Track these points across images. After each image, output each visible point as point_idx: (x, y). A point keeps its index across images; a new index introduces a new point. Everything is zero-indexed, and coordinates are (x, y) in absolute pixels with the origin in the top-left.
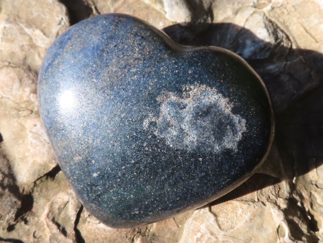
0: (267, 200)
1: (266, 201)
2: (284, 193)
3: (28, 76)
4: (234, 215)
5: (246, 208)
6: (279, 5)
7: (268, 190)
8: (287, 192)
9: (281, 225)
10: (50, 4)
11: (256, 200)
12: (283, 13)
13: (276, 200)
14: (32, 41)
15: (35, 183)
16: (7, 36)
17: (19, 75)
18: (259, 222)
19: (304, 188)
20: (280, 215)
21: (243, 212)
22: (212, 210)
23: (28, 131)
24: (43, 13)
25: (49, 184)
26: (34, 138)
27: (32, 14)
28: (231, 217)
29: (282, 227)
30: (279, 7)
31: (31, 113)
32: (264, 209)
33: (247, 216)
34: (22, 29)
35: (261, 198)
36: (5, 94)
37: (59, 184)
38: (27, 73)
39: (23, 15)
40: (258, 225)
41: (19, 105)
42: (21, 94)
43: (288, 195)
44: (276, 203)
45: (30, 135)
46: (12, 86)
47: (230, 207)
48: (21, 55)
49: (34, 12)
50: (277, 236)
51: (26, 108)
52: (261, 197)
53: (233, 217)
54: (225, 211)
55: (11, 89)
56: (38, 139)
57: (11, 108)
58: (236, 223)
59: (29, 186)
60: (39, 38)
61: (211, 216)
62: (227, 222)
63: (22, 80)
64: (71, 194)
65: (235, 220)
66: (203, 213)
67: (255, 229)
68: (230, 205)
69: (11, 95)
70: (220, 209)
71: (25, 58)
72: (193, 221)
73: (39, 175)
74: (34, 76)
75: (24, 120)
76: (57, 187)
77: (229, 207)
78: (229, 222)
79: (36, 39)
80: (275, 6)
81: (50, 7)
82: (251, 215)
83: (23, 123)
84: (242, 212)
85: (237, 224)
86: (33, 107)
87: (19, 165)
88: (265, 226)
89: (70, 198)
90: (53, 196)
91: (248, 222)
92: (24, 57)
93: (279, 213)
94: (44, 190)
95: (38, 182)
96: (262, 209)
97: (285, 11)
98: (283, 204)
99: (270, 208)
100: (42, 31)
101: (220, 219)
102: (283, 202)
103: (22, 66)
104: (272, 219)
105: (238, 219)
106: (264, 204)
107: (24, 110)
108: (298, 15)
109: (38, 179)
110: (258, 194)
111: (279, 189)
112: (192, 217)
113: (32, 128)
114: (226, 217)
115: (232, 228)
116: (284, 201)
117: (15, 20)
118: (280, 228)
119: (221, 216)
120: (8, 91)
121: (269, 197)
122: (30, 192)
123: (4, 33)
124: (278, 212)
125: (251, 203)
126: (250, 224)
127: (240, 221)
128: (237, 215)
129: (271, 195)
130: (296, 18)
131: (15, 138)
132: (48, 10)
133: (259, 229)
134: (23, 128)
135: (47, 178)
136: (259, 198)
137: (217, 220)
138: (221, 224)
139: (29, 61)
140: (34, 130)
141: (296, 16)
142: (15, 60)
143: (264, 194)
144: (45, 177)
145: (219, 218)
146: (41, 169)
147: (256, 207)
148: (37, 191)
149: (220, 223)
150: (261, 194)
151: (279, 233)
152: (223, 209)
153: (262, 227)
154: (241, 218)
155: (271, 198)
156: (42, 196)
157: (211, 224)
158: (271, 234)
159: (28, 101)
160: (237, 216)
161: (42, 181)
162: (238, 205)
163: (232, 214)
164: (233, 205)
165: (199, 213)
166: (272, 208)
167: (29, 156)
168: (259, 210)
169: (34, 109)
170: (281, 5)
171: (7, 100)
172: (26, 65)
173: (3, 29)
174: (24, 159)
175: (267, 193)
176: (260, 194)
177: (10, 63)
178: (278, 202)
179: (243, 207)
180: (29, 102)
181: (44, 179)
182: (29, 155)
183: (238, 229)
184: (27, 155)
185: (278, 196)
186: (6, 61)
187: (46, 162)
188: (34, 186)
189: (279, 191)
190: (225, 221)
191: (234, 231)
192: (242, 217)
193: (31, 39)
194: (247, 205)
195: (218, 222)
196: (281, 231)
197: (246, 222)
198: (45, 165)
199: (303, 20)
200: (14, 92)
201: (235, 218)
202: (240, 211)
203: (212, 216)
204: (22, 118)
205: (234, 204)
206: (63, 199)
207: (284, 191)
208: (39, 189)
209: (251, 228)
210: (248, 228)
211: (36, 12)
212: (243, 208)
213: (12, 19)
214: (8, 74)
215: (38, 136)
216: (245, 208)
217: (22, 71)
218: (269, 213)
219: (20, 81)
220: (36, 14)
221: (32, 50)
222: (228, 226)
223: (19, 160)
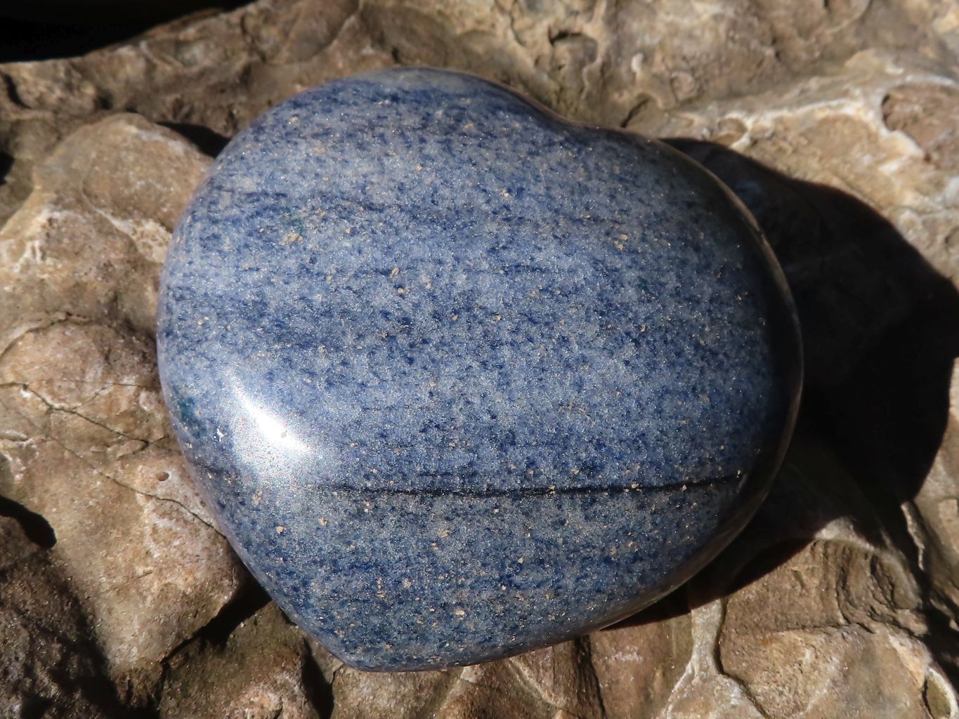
0: (871, 616)
1: (869, 619)
2: (906, 596)
3: (129, 344)
4: (794, 670)
5: (821, 642)
6: (767, 134)
7: (865, 592)
8: (915, 594)
9: (932, 679)
10: (178, 158)
11: (842, 621)
12: (781, 150)
13: (894, 614)
14: (136, 250)
15: (165, 663)
16: (60, 241)
17: (99, 341)
18: (867, 679)
19: (950, 583)
20: (919, 651)
21: (817, 657)
22: (726, 669)
23: (140, 498)
24: (161, 179)
25: (209, 666)
26: (163, 515)
27: (128, 184)
28: (786, 678)
29: (935, 687)
30: (769, 139)
31: (143, 449)
32: (871, 641)
33: (832, 667)
34: (103, 221)
35: (852, 615)
36: (60, 400)
37: (241, 664)
38: (124, 338)
39: (102, 188)
40: (868, 690)
41: (104, 426)
42: (110, 395)
43: (920, 601)
44: (895, 623)
45: (149, 506)
46: (83, 372)
47: (776, 650)
48: (102, 290)
49: (132, 179)
50: (927, 715)
51: (128, 435)
52: (852, 612)
53: (794, 676)
54: (764, 663)
55: (80, 383)
56: (175, 515)
57: (80, 439)
58: (805, 691)
59: (147, 677)
60: (154, 240)
61: (728, 684)
62: (781, 694)
63: (112, 357)
64: (284, 685)
65: (800, 685)
66: (701, 683)
67: (864, 703)
68: (774, 645)
69: (79, 399)
70: (747, 662)
71: (115, 299)
72: (676, 714)
73: (179, 636)
74: (146, 345)
75: (123, 468)
76: (236, 672)
77: (774, 651)
78: (786, 691)
79: (144, 244)
80: (759, 136)
81: (178, 165)
82: (840, 661)
83: (122, 476)
84: (813, 656)
85: (809, 696)
86: (149, 430)
87: (110, 611)
88: (887, 691)
89: (285, 700)
90: (227, 703)
91: (839, 684)
92: (111, 294)
93: (916, 647)
94: (193, 691)
95: (173, 664)
96: (867, 642)
97: (784, 145)
98: (917, 622)
99: (886, 638)
100: (163, 224)
101: (759, 688)
102: (914, 617)
103: (107, 320)
104: (902, 666)
105: (809, 678)
106: (868, 630)
107: (120, 442)
108: (819, 152)
109: (174, 652)
110: (841, 605)
111: (890, 587)
112: (670, 703)
113: (153, 487)
114: (773, 679)
115: (797, 708)
116: (917, 616)
117: (79, 201)
118: (928, 692)
119: (757, 679)
120: (70, 390)
121: (872, 608)
122: (149, 697)
123: (48, 235)
124: (913, 643)
125: (830, 629)
126: (846, 689)
127: (815, 683)
128: (803, 667)
129: (876, 603)
130: (817, 159)
131: (97, 528)
132: (173, 171)
133: (874, 701)
134: (123, 491)
135: (202, 648)
136: (847, 614)
137: (748, 693)
138: (764, 702)
139: (126, 307)
140: (160, 491)
141: (814, 154)
142: (86, 305)
143: (856, 602)
144: (197, 643)
145: (753, 687)
146: (186, 614)
147: (850, 638)
148: (173, 694)
149: (761, 699)
150: (850, 603)
151: (932, 707)
152: (757, 659)
153: (880, 693)
154: (816, 673)
155: (879, 612)
156: (188, 708)
157: (734, 707)
158: (910, 709)
159: (132, 414)
160: (804, 671)
161: (187, 658)
162: (795, 639)
163: (788, 667)
164: (782, 642)
165: (689, 686)
166: (893, 635)
167: (149, 573)
168: (858, 645)
169: (150, 434)
170: (773, 134)
171: (64, 415)
172: (116, 318)
173: (44, 227)
174: (129, 587)
175: (864, 599)
176: (848, 604)
177: (69, 314)
178: (901, 620)
179: (814, 643)
180: (135, 415)
181: (192, 650)
182: (149, 568)
183: (816, 708)
184: (140, 570)
185: (894, 605)
186: (56, 310)
187: (202, 585)
188: (163, 678)
189: (892, 592)
190: (774, 691)
191: (807, 715)
192: (820, 672)
193: (131, 245)
194: (824, 636)
195: (755, 699)
196: (934, 698)
197: (834, 682)
198: (199, 599)
199: (835, 161)
200: (89, 391)
201: (800, 677)
202: (808, 656)
203: (730, 684)
204: (117, 464)
205: (786, 641)
206: (262, 707)
207: (906, 591)
208: (178, 686)
209: (851, 699)
210: (843, 700)
211: (140, 178)
212: (813, 647)
213: (70, 199)
214: (65, 342)
215: (175, 506)
216: (820, 644)
217: (110, 334)
218: (887, 649)
219: (107, 358)
220: (139, 184)
221: (135, 276)
222: (786, 704)
223: (112, 594)
